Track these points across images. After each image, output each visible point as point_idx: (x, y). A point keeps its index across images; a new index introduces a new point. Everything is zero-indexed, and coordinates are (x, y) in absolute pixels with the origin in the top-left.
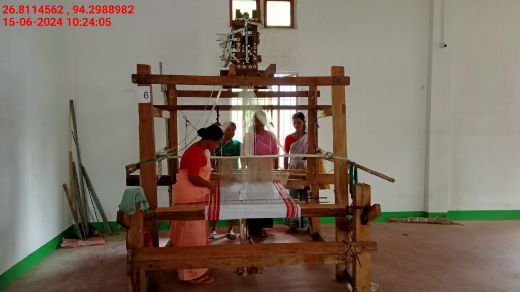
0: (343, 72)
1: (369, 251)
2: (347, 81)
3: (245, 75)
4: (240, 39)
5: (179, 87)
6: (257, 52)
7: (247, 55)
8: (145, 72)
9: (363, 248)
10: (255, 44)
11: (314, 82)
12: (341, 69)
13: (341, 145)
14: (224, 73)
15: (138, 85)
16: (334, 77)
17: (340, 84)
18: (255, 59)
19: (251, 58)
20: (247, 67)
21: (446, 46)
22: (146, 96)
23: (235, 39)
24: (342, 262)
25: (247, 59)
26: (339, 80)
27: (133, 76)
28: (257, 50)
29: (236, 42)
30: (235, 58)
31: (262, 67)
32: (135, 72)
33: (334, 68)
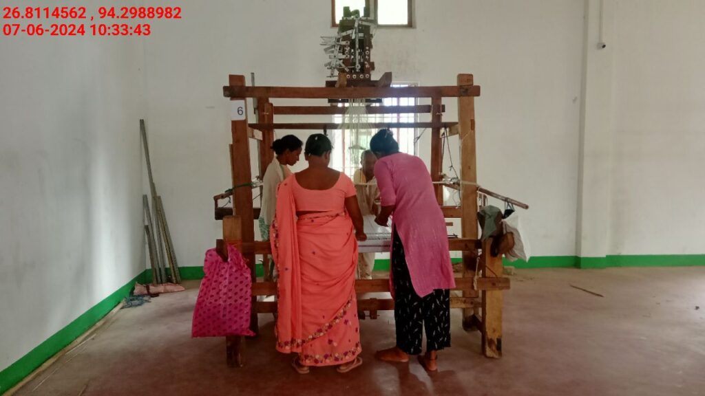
0: (472, 80)
1: (501, 288)
2: (476, 91)
3: (354, 86)
4: (349, 42)
5: (276, 102)
6: (369, 59)
7: (357, 62)
8: (239, 84)
9: (494, 284)
10: (367, 48)
11: (438, 93)
12: (470, 77)
13: (469, 168)
14: (330, 84)
15: (231, 99)
16: (460, 87)
17: (469, 96)
18: (367, 66)
19: (363, 65)
20: (358, 76)
21: (604, 46)
22: (240, 112)
23: (344, 43)
24: (469, 306)
25: (358, 67)
26: (467, 90)
27: (225, 88)
28: (369, 56)
29: (345, 46)
30: (343, 65)
31: (375, 76)
32: (227, 84)
33: (461, 77)
